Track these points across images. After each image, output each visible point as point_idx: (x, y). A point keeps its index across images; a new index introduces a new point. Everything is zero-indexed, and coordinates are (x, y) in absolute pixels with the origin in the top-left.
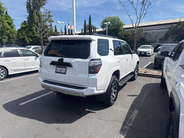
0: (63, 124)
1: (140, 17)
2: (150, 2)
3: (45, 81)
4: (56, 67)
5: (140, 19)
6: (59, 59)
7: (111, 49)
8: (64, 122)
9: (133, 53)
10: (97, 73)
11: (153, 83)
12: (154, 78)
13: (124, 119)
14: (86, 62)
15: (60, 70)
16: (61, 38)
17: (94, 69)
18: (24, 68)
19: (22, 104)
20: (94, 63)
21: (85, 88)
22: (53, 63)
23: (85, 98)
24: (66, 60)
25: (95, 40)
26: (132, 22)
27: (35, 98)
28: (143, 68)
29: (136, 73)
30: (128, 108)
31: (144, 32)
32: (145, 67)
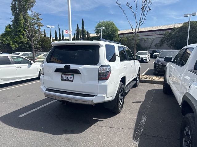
0: (72, 135)
1: (140, 23)
2: (150, 8)
3: (48, 90)
4: (62, 74)
5: (139, 24)
6: (65, 66)
7: (117, 55)
8: (72, 132)
9: (135, 59)
10: (107, 79)
11: (155, 89)
12: (155, 84)
13: (134, 126)
14: (96, 69)
15: (66, 78)
16: (66, 44)
17: (104, 76)
18: (16, 77)
19: (21, 116)
20: (104, 69)
21: (95, 95)
22: (58, 70)
23: (94, 106)
24: (73, 67)
25: (103, 46)
26: (132, 27)
27: (35, 109)
28: (142, 75)
29: (138, 79)
30: (136, 115)
31: (139, 38)
32: (144, 73)
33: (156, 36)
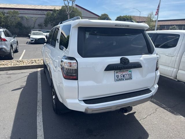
13: (155, 105)
15: (122, 76)
22: (109, 68)
33: (37, 15)
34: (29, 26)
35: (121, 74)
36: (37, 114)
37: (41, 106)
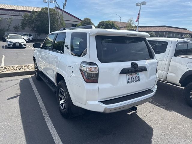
4: (127, 75)
16: (127, 34)
33: (13, 16)
34: (3, 28)
35: (132, 77)
36: (46, 121)
37: (47, 113)
